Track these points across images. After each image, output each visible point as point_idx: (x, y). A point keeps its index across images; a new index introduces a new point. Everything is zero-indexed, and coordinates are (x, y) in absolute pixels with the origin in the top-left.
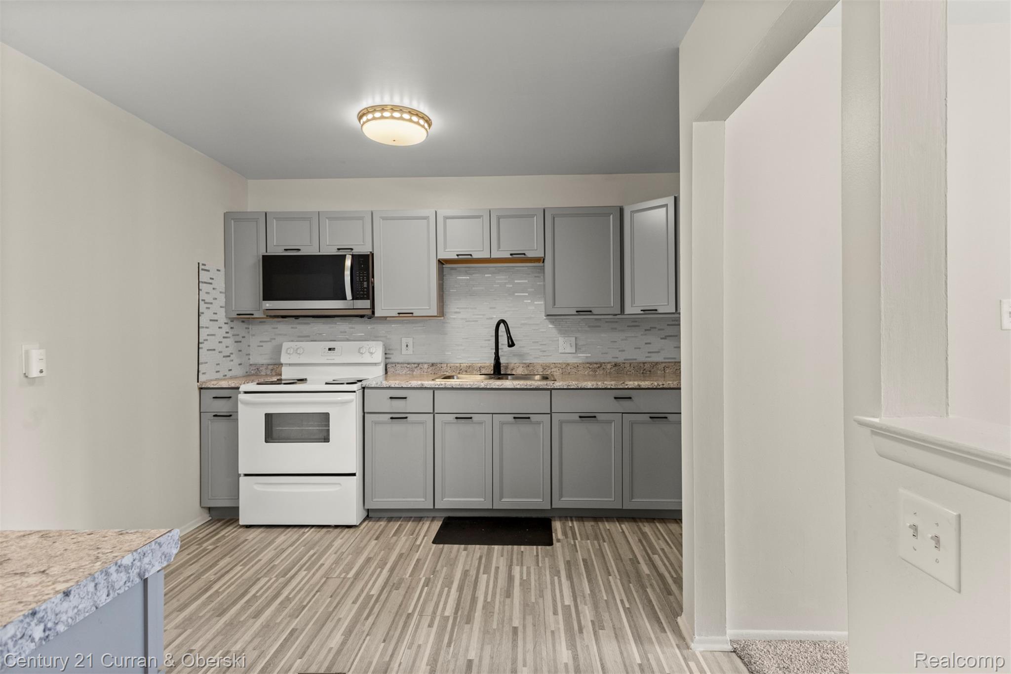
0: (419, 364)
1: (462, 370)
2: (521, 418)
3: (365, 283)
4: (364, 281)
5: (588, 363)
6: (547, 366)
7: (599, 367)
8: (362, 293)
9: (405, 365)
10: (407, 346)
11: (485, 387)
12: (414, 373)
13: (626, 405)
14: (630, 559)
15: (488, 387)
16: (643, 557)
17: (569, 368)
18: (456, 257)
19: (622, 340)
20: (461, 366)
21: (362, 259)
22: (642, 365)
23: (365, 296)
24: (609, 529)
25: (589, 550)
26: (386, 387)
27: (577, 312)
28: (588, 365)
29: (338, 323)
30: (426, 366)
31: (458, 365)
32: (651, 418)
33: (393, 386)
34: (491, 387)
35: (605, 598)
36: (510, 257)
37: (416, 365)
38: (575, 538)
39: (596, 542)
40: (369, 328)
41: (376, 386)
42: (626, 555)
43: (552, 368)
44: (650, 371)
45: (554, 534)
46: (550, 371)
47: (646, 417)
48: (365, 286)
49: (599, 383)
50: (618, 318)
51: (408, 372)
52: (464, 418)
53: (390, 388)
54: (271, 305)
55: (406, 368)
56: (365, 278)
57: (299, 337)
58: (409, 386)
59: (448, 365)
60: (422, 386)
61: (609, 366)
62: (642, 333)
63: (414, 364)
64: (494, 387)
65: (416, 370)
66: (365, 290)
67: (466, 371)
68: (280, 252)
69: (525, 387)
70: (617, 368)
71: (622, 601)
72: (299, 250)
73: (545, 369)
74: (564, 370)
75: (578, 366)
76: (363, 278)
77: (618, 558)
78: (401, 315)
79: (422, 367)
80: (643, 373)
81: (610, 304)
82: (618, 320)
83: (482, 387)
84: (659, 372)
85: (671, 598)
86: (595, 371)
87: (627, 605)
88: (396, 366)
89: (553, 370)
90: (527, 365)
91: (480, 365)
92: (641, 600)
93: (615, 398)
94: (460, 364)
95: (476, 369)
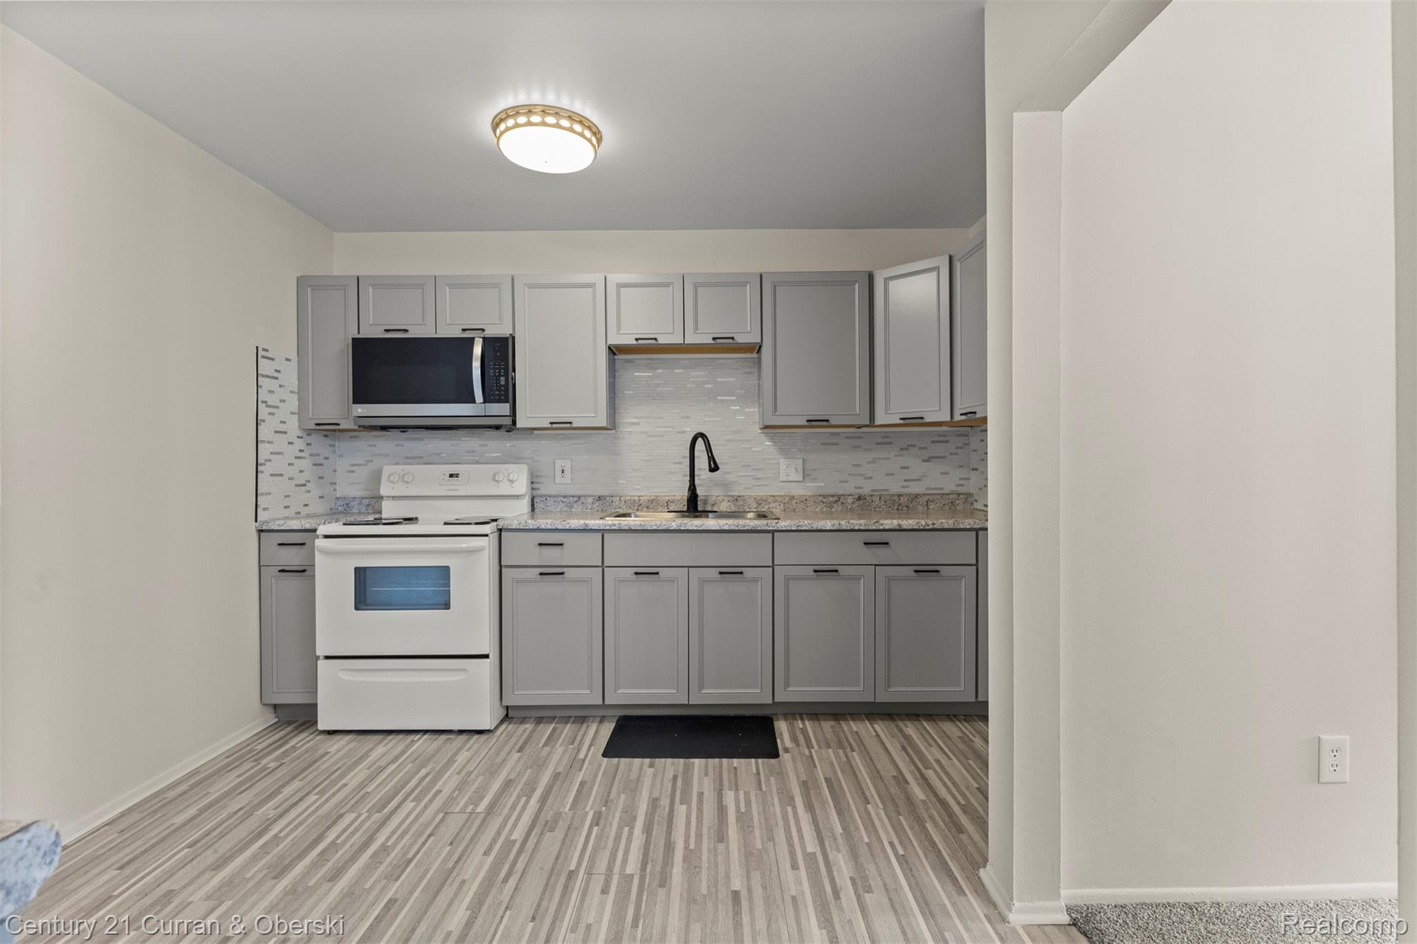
0: (579, 497)
1: (643, 505)
2: (731, 572)
3: (503, 379)
4: (500, 376)
5: (820, 495)
6: (763, 500)
7: (836, 501)
8: (497, 393)
9: (560, 499)
10: (563, 471)
11: (678, 528)
12: (573, 510)
13: (881, 554)
14: (894, 777)
15: (682, 528)
16: (912, 773)
17: (794, 502)
18: (635, 342)
19: (869, 463)
20: (640, 500)
21: (498, 344)
22: (896, 498)
23: (503, 398)
24: (856, 732)
25: (832, 763)
26: (534, 529)
27: (808, 421)
28: (820, 498)
29: (463, 439)
30: (590, 500)
31: (636, 498)
32: (916, 571)
33: (543, 527)
34: (686, 528)
35: (867, 840)
36: (713, 342)
37: (575, 499)
38: (809, 746)
39: (840, 751)
40: (508, 445)
41: (518, 527)
42: (888, 772)
43: (770, 503)
44: (907, 507)
45: (778, 740)
46: (766, 507)
47: (908, 571)
48: (503, 383)
49: (843, 522)
50: (862, 433)
51: (565, 509)
52: (646, 573)
53: (538, 530)
54: (365, 411)
55: (561, 503)
56: (502, 371)
57: (406, 458)
58: (567, 527)
59: (622, 499)
60: (586, 528)
61: (850, 500)
62: (897, 453)
63: (573, 496)
64: (691, 528)
65: (575, 506)
66: (503, 388)
67: (648, 507)
68: (379, 333)
69: (736, 528)
70: (861, 502)
71: (891, 844)
72: (406, 331)
73: (760, 504)
74: (787, 505)
75: (806, 500)
76: (499, 372)
77: (877, 775)
78: (554, 426)
79: (584, 501)
80: (897, 509)
81: (855, 411)
82: (862, 435)
83: (672, 528)
84: (920, 508)
85: (964, 837)
86: (831, 507)
87: (901, 852)
88: (546, 499)
89: (771, 505)
90: (735, 498)
91: (667, 498)
92: (920, 842)
93: (865, 544)
94: (639, 496)
95: (661, 504)
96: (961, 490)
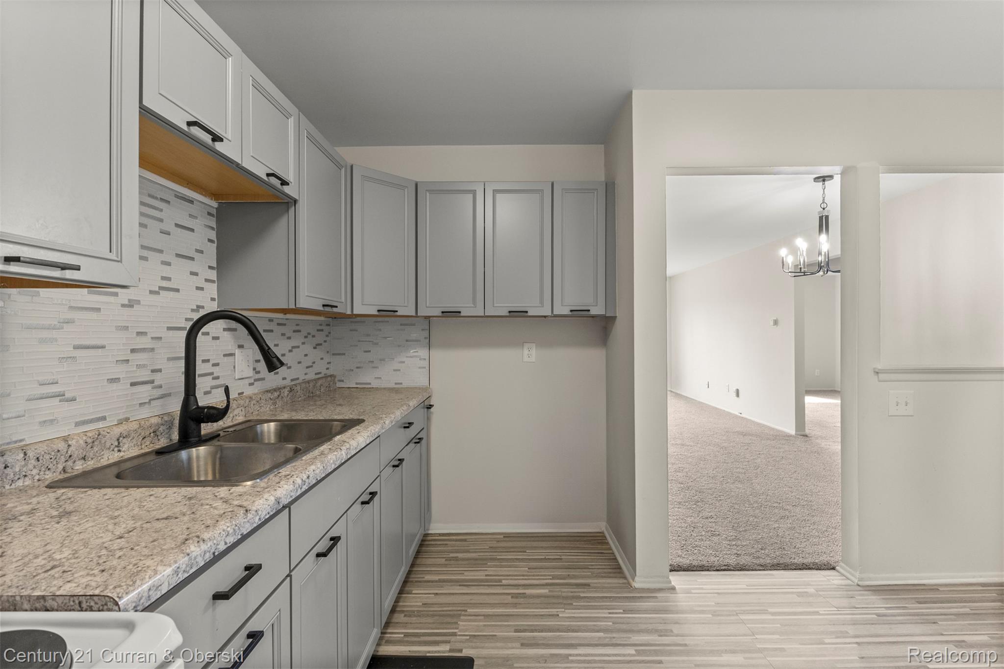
5: (267, 391)
7: (278, 396)
18: (185, 128)
19: (289, 351)
22: (308, 386)
28: (269, 395)
36: (266, 178)
44: (312, 393)
61: (286, 393)
62: (303, 341)
67: (84, 458)
75: (261, 399)
80: (308, 396)
86: (275, 404)
91: (117, 431)
94: (65, 439)
95: (108, 445)
96: (329, 372)
